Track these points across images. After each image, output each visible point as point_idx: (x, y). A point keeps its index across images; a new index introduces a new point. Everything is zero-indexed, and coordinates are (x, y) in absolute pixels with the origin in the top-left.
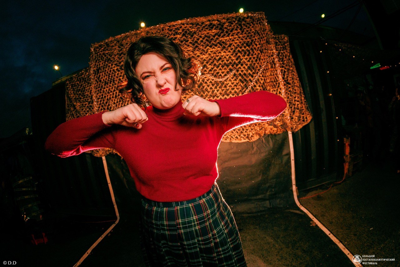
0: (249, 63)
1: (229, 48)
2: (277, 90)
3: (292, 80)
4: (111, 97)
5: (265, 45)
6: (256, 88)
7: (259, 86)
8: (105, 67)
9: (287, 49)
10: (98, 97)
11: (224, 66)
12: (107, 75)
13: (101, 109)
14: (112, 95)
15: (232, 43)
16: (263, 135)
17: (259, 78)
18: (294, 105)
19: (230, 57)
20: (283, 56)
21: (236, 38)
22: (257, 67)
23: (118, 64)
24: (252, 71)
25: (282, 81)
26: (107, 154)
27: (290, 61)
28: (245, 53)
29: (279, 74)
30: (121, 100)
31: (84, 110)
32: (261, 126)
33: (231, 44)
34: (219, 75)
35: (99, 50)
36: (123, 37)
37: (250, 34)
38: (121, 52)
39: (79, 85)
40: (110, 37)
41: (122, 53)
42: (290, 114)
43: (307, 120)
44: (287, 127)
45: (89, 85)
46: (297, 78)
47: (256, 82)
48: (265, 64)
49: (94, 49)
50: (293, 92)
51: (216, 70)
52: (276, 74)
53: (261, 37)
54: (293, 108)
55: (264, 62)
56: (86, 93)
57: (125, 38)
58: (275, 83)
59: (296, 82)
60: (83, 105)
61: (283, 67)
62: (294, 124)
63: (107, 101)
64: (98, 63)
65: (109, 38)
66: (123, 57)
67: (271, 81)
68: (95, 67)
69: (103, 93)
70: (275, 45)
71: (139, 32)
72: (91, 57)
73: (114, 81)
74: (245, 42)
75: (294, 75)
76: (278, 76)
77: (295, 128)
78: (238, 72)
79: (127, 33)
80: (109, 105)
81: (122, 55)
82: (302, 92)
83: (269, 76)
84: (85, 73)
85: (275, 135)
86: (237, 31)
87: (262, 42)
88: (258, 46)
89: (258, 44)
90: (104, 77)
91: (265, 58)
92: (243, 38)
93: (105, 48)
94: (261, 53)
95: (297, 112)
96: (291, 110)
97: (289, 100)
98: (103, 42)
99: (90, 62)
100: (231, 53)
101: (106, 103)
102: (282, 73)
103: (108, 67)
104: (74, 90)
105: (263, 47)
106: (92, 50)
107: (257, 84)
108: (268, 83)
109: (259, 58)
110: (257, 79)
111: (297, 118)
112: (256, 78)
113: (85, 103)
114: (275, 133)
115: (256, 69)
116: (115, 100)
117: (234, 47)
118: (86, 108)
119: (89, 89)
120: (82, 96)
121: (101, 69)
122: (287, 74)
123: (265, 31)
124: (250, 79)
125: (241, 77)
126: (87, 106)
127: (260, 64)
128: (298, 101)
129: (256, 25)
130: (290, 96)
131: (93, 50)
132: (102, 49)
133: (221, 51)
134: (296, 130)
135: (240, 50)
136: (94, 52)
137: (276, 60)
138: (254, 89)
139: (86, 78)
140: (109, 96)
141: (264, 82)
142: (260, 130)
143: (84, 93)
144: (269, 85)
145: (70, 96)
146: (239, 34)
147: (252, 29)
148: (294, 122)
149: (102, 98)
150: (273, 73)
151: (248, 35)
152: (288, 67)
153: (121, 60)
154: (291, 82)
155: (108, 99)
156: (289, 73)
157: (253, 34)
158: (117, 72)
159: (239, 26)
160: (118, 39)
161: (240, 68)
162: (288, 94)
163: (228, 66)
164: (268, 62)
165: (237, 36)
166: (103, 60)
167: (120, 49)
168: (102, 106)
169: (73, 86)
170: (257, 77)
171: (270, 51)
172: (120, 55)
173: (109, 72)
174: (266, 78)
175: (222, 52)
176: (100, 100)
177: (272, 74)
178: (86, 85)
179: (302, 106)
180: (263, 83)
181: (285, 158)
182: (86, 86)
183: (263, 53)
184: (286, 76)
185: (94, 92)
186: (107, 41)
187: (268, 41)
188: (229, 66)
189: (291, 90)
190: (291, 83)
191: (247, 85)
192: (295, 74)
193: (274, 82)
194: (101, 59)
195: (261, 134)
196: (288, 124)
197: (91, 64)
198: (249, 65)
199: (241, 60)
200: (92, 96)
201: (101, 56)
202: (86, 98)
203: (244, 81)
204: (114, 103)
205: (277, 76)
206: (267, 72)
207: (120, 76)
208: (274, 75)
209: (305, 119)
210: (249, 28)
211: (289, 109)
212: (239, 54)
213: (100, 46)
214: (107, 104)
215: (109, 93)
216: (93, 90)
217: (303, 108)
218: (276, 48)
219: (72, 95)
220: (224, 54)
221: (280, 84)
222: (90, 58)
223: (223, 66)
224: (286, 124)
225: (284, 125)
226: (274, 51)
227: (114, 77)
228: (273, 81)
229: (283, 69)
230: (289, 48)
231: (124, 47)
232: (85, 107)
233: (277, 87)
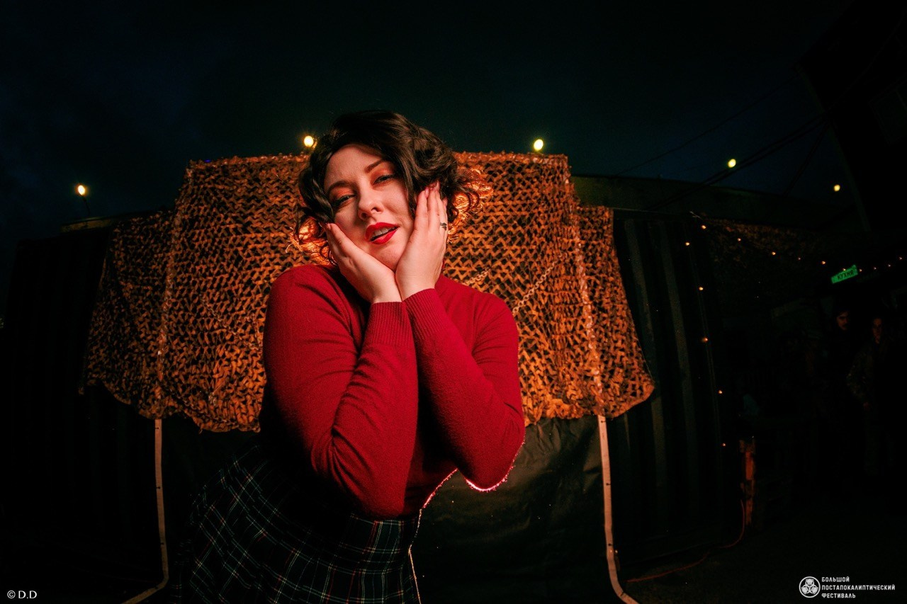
0: (518, 260)
1: (482, 225)
2: (577, 321)
3: (611, 304)
4: (208, 286)
5: (558, 226)
6: (530, 312)
7: (537, 310)
8: (209, 217)
9: (605, 237)
10: (178, 280)
11: (466, 260)
12: (209, 237)
13: (179, 310)
14: (211, 283)
15: (489, 217)
16: (538, 419)
17: (537, 292)
18: (614, 357)
19: (481, 244)
20: (597, 251)
21: (498, 206)
22: (537, 270)
23: (240, 219)
24: (523, 276)
25: (587, 305)
26: (168, 415)
27: (610, 263)
28: (514, 239)
29: (583, 288)
30: (228, 297)
31: (140, 302)
32: (537, 399)
33: (485, 219)
34: (454, 275)
35: (204, 179)
36: (262, 164)
37: (529, 202)
38: (252, 194)
39: (141, 244)
40: (236, 157)
41: (254, 197)
42: (603, 377)
43: (641, 394)
44: (594, 405)
45: (165, 249)
46: (624, 299)
47: (531, 301)
48: (553, 264)
49: (194, 174)
50: (612, 329)
51: (449, 266)
52: (575, 288)
53: (552, 209)
54: (610, 363)
55: (551, 262)
56: (154, 266)
57: (266, 166)
58: (571, 307)
59: (620, 309)
60: (139, 290)
61: (592, 274)
62: (611, 400)
63: (196, 293)
64: (196, 206)
65: (232, 157)
66: (254, 207)
67: (563, 302)
68: (187, 213)
69: (192, 275)
70: (578, 227)
71: (299, 160)
72: (183, 189)
73: (222, 251)
74: (515, 217)
75: (617, 294)
76: (580, 292)
77: (612, 408)
78: (493, 275)
79: (273, 158)
80: (199, 303)
81: (253, 202)
82: (633, 329)
83: (560, 290)
84: (160, 220)
85: (567, 421)
86: (504, 193)
87: (552, 220)
88: (543, 227)
89: (542, 222)
90: (203, 239)
91: (554, 252)
92: (513, 208)
93: (219, 176)
94: (546, 242)
95: (619, 372)
96: (605, 368)
97: (601, 345)
98: (218, 163)
99: (178, 198)
100: (484, 236)
101: (194, 297)
102: (589, 286)
103: (216, 220)
104: (126, 252)
105: (553, 229)
106: (190, 173)
107: (533, 305)
108: (557, 304)
109: (543, 252)
110: (533, 294)
111: (617, 386)
112: (531, 292)
113: (145, 288)
114: (567, 416)
115: (533, 273)
116: (214, 295)
117: (493, 224)
118: (145, 298)
119: (163, 258)
120: (142, 271)
121: (199, 221)
122: (600, 290)
123: (562, 197)
124: (518, 294)
125: (500, 286)
126: (148, 294)
127: (542, 264)
128: (622, 350)
129: (544, 182)
130: (604, 337)
131: (190, 175)
132: (213, 177)
133: (463, 229)
134: (616, 415)
135: (505, 232)
136: (191, 181)
137: (579, 258)
138: (525, 314)
139: (162, 232)
140: (203, 284)
141: (547, 302)
142: (534, 406)
143: (150, 264)
144: (558, 309)
145: (115, 262)
146: (505, 199)
147: (536, 190)
148: (611, 396)
149: (187, 284)
150: (570, 285)
151: (525, 202)
152: (605, 275)
153: (249, 211)
154: (608, 307)
155: (199, 290)
156: (605, 289)
157: (535, 201)
158: (234, 236)
159: (508, 183)
160: (252, 164)
161: (499, 267)
162: (601, 332)
163: (474, 260)
164: (559, 262)
165: (500, 203)
166: (208, 203)
167: (251, 187)
168: (183, 303)
169: (128, 242)
170: (533, 290)
171: (568, 238)
172: (249, 200)
173: (216, 232)
174: (552, 295)
175: (466, 231)
176: (180, 288)
177: (567, 287)
178: (156, 248)
179: (630, 363)
180: (547, 305)
181: (590, 479)
182: (158, 251)
183: (551, 242)
184: (597, 295)
185: (172, 268)
186: (226, 163)
187: (565, 218)
188: (477, 260)
189: (608, 325)
190: (609, 311)
191: (512, 304)
192: (618, 290)
193: (571, 303)
194: (205, 199)
195: (535, 416)
196: (596, 399)
197: (180, 205)
198: (518, 264)
199: (504, 251)
200: (165, 275)
201: (205, 192)
202: (150, 277)
203: (505, 296)
204: (212, 301)
205: (578, 292)
206: (556, 281)
207: (239, 245)
208: (570, 289)
209: (638, 392)
210: (529, 187)
211: (600, 366)
212: (500, 240)
213: (210, 170)
214: (196, 301)
215: (204, 276)
216: (171, 262)
217: (633, 367)
218: (581, 233)
219: (120, 263)
220: (470, 235)
221: (584, 310)
222: (180, 190)
223: (463, 260)
224: (592, 398)
225: (588, 401)
226: (577, 240)
227: (225, 245)
228: (569, 302)
229: (593, 278)
230: (611, 236)
231: (261, 185)
232: (143, 295)
233: (575, 315)
